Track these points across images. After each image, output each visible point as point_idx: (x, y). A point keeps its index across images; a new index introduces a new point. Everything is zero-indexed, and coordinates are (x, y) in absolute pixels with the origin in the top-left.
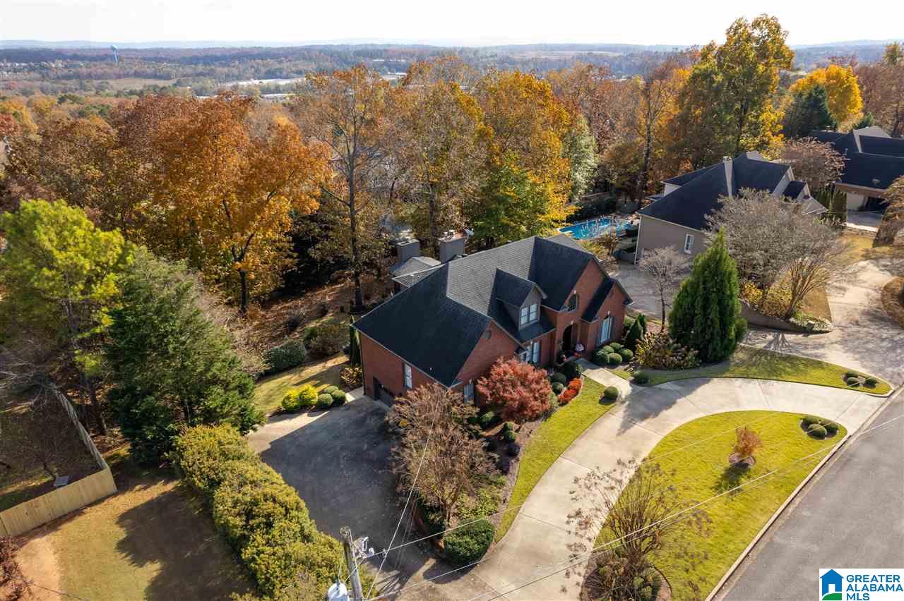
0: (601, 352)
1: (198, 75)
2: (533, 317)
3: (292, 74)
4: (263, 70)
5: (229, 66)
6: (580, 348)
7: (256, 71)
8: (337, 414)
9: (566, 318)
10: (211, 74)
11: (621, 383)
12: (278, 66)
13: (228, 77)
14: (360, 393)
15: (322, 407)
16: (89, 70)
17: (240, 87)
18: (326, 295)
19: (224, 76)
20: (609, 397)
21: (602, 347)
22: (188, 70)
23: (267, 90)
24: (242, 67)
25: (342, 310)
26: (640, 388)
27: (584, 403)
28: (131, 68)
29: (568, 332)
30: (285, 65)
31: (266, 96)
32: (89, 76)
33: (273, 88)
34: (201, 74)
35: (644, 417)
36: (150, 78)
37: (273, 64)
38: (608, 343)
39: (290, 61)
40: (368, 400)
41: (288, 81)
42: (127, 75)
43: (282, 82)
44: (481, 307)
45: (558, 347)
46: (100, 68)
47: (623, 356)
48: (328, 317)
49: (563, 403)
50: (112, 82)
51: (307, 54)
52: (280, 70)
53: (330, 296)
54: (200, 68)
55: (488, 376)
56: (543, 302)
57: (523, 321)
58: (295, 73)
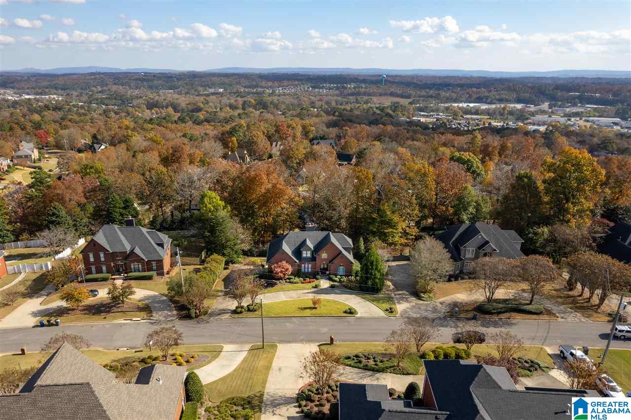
0: (331, 276)
1: (428, 97)
2: (308, 255)
5: (452, 92)
7: (469, 97)
9: (320, 259)
10: (437, 97)
11: (327, 285)
12: (487, 94)
13: (448, 100)
16: (365, 90)
17: (452, 108)
19: (445, 99)
20: (316, 286)
22: (423, 93)
23: (468, 112)
24: (461, 93)
30: (492, 94)
31: (466, 116)
32: (363, 94)
34: (431, 97)
37: (484, 92)
38: (342, 275)
41: (489, 106)
42: (385, 94)
43: (484, 107)
45: (318, 269)
46: (372, 89)
52: (487, 98)
56: (313, 251)
58: (497, 100)
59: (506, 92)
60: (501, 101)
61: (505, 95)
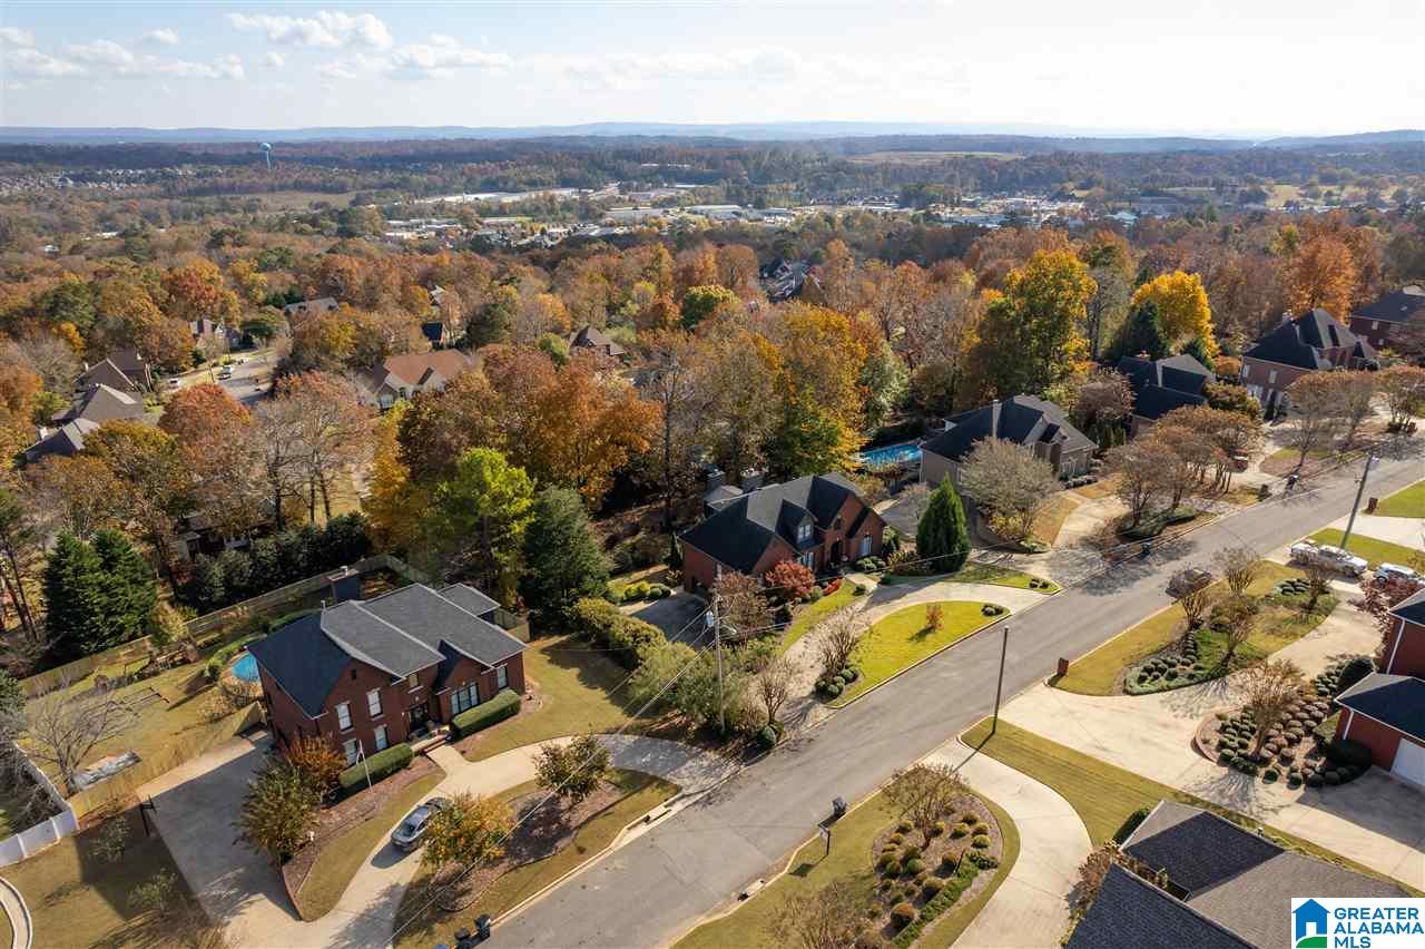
0: (859, 562)
1: (384, 186)
2: (807, 534)
3: (522, 186)
4: (479, 179)
5: (429, 173)
6: (846, 559)
7: (469, 181)
8: (666, 602)
9: (832, 536)
10: (403, 185)
11: (871, 584)
12: (500, 173)
13: (428, 191)
14: (681, 588)
15: (653, 597)
16: (232, 180)
17: (447, 206)
18: (635, 515)
19: (421, 188)
20: (860, 591)
21: (863, 558)
22: (371, 178)
23: (485, 211)
24: (448, 174)
25: (653, 529)
26: (884, 587)
27: (841, 596)
28: (289, 176)
29: (836, 545)
30: (511, 172)
31: (487, 221)
32: (231, 188)
33: (495, 208)
34: (391, 185)
35: (879, 603)
36: (316, 191)
37: (494, 170)
38: (868, 556)
39: (518, 165)
40: (687, 594)
41: (516, 198)
42: (283, 188)
43: (508, 199)
44: (771, 526)
45: (828, 557)
46: (246, 176)
47: (878, 566)
48: (641, 535)
49: (826, 594)
50: (265, 199)
51: (543, 155)
52: (505, 180)
53: (638, 516)
54: (388, 175)
55: (773, 571)
56: (815, 523)
57: (800, 536)
58: (526, 183)
59: (535, 167)
60: (533, 184)
61: (536, 172)
